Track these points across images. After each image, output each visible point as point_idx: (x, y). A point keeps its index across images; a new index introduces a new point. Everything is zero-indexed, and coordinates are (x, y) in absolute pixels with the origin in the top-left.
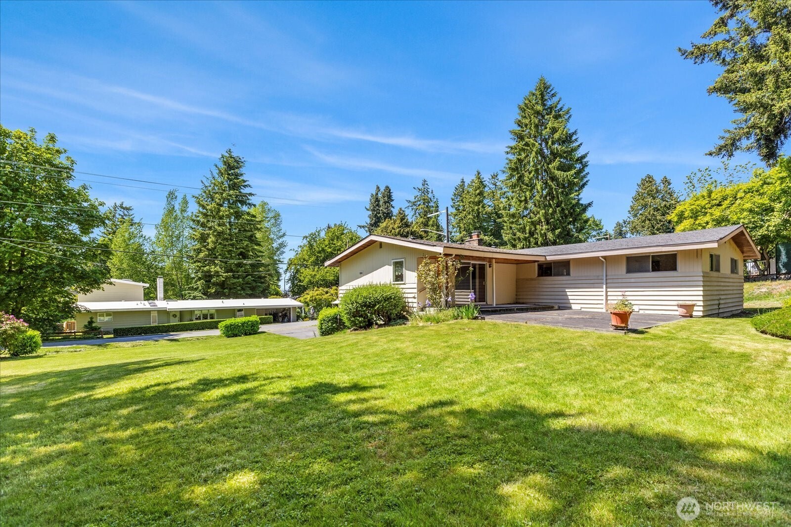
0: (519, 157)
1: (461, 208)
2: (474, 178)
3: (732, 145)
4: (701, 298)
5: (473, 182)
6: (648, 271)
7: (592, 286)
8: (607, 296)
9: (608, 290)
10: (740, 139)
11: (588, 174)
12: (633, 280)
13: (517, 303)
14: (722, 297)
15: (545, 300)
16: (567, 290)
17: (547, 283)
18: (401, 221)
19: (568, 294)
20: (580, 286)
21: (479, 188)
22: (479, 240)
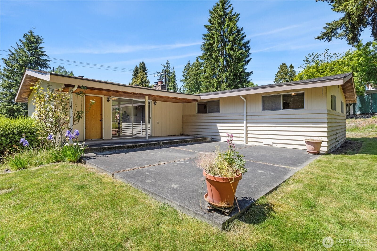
4: (326, 134)
6: (279, 109)
7: (235, 121)
8: (247, 130)
9: (248, 125)
12: (267, 117)
13: (183, 135)
16: (217, 125)
19: (219, 128)
20: (227, 121)
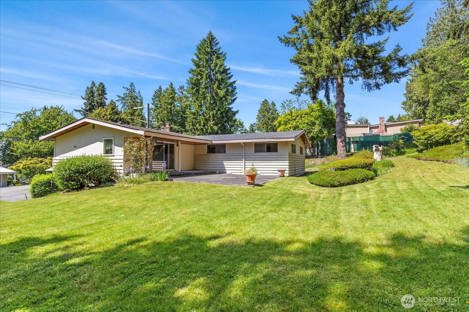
0: (197, 77)
1: (159, 106)
2: (168, 87)
3: (300, 90)
4: (288, 167)
5: (167, 89)
6: (264, 152)
7: (237, 159)
8: (245, 165)
9: (246, 162)
10: (303, 88)
11: (236, 93)
12: (258, 157)
13: (194, 170)
14: (297, 166)
15: (211, 168)
16: (224, 162)
17: (213, 157)
18: (112, 110)
19: (225, 164)
20: (231, 159)
21: (172, 94)
22: (170, 128)
